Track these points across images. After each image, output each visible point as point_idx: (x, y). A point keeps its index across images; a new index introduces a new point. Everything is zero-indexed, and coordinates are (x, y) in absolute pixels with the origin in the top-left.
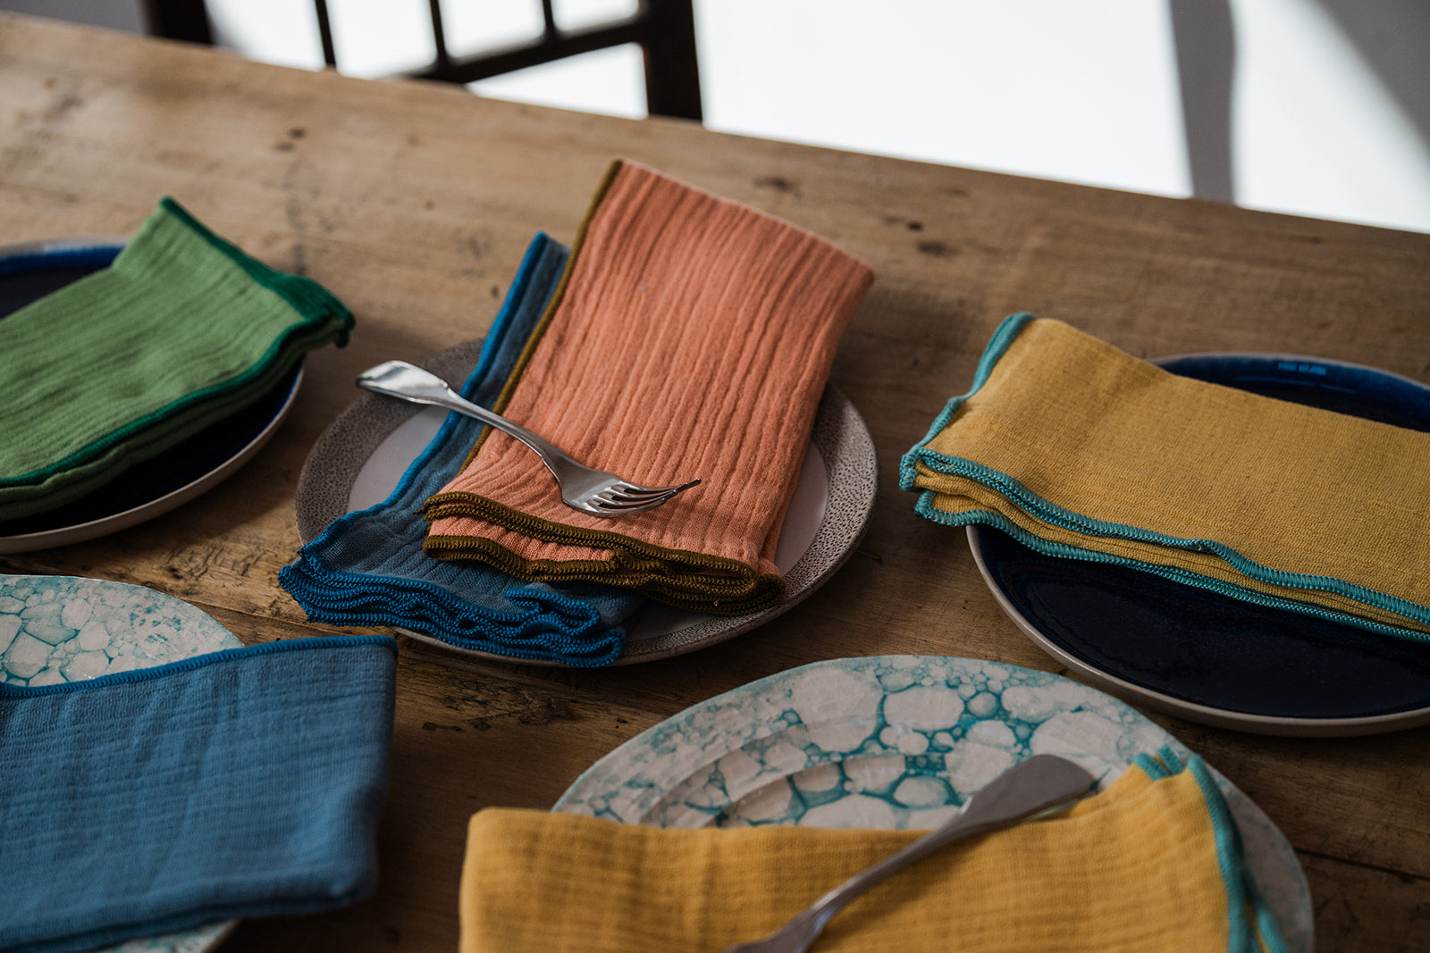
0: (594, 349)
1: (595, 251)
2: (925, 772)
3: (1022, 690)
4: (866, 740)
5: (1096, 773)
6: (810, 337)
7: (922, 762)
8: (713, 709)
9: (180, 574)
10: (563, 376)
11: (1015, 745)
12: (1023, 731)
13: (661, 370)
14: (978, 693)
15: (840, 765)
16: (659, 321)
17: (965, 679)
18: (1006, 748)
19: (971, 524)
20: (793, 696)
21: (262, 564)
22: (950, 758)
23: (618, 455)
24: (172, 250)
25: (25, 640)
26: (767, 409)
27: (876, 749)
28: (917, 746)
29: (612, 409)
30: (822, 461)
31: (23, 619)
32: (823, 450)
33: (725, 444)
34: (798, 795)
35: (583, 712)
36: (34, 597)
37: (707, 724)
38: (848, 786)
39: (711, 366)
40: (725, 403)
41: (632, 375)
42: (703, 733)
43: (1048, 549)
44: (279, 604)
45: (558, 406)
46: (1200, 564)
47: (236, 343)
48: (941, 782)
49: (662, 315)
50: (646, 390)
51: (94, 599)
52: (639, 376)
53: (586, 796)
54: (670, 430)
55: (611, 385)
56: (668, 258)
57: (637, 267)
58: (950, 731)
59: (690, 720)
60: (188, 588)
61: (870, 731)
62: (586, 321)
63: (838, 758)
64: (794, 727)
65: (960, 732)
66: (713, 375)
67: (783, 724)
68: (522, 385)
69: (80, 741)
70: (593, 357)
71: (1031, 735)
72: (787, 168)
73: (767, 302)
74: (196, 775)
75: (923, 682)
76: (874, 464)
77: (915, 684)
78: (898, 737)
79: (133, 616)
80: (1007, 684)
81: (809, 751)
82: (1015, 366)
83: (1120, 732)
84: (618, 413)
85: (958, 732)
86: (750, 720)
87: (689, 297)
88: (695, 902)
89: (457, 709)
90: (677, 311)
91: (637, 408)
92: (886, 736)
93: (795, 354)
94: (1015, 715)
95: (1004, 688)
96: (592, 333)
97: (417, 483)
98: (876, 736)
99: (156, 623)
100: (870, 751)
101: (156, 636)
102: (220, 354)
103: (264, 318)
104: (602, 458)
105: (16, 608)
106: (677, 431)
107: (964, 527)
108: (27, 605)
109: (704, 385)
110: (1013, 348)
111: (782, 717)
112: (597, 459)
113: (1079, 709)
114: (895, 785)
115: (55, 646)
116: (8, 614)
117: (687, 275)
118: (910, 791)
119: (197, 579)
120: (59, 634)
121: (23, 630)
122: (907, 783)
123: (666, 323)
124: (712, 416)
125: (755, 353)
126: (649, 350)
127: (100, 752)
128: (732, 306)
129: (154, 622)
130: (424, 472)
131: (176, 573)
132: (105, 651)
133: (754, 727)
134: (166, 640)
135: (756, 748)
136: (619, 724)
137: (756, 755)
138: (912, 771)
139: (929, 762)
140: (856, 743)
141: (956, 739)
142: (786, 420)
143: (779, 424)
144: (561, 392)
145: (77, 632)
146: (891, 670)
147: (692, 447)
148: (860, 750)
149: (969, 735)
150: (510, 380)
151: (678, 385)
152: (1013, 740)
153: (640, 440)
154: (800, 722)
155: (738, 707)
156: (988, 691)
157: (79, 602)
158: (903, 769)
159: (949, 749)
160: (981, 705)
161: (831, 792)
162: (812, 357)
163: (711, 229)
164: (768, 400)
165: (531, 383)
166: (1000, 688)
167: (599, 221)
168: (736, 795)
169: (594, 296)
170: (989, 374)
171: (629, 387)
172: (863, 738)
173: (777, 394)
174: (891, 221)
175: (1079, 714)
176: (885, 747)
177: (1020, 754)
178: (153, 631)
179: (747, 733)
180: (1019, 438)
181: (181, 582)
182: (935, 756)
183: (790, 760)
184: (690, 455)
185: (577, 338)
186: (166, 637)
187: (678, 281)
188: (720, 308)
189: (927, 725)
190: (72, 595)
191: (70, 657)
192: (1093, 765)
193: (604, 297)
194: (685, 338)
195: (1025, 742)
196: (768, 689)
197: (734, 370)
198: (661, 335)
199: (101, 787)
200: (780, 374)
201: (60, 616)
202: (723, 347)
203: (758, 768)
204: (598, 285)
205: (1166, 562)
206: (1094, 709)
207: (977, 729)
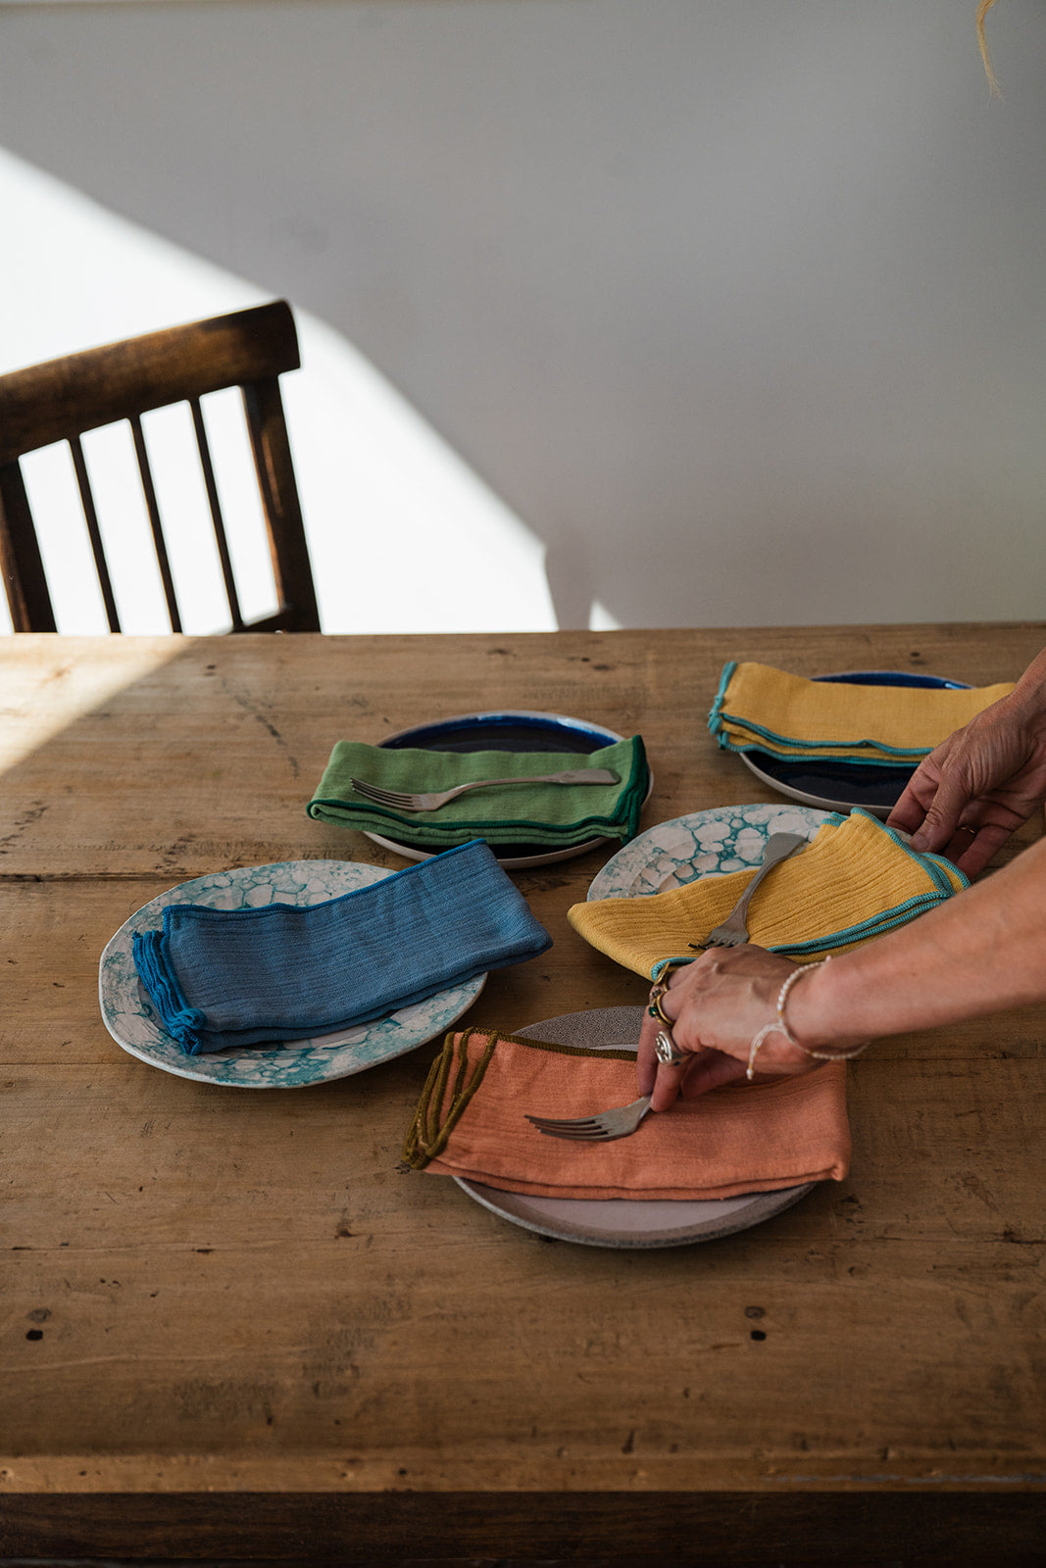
2: (729, 857)
3: (752, 813)
4: (695, 851)
5: (804, 835)
7: (725, 854)
11: (761, 835)
12: (761, 829)
14: (733, 820)
15: (690, 864)
17: (723, 816)
18: (759, 837)
20: (654, 842)
22: (737, 849)
27: (701, 854)
28: (719, 847)
34: (681, 880)
37: (625, 862)
38: (699, 872)
42: (626, 865)
43: (788, 759)
46: (865, 753)
48: (737, 858)
51: (306, 869)
58: (729, 838)
59: (616, 861)
61: (695, 847)
63: (688, 862)
64: (662, 854)
65: (735, 834)
67: (657, 854)
71: (766, 829)
72: (501, 645)
75: (706, 822)
77: (701, 825)
78: (709, 847)
81: (674, 862)
83: (804, 817)
85: (733, 837)
86: (641, 856)
92: (702, 847)
94: (754, 824)
98: (699, 849)
100: (699, 855)
105: (266, 880)
111: (654, 851)
113: (780, 814)
114: (719, 865)
118: (725, 866)
120: (297, 888)
121: (275, 889)
122: (722, 864)
132: (325, 891)
133: (645, 857)
135: (652, 865)
137: (654, 868)
138: (723, 858)
139: (728, 853)
140: (692, 854)
141: (734, 840)
145: (305, 886)
146: (687, 822)
148: (695, 856)
149: (739, 837)
152: (759, 834)
154: (663, 851)
156: (737, 818)
157: (299, 872)
158: (719, 858)
159: (734, 845)
161: (693, 875)
168: (657, 885)
174: (572, 659)
175: (782, 816)
176: (705, 852)
177: (765, 837)
179: (644, 861)
182: (729, 849)
183: (669, 867)
189: (720, 839)
190: (293, 870)
191: (307, 896)
192: (801, 832)
195: (765, 832)
196: (640, 842)
201: (292, 880)
203: (658, 874)
205: (848, 754)
206: (788, 812)
207: (741, 834)
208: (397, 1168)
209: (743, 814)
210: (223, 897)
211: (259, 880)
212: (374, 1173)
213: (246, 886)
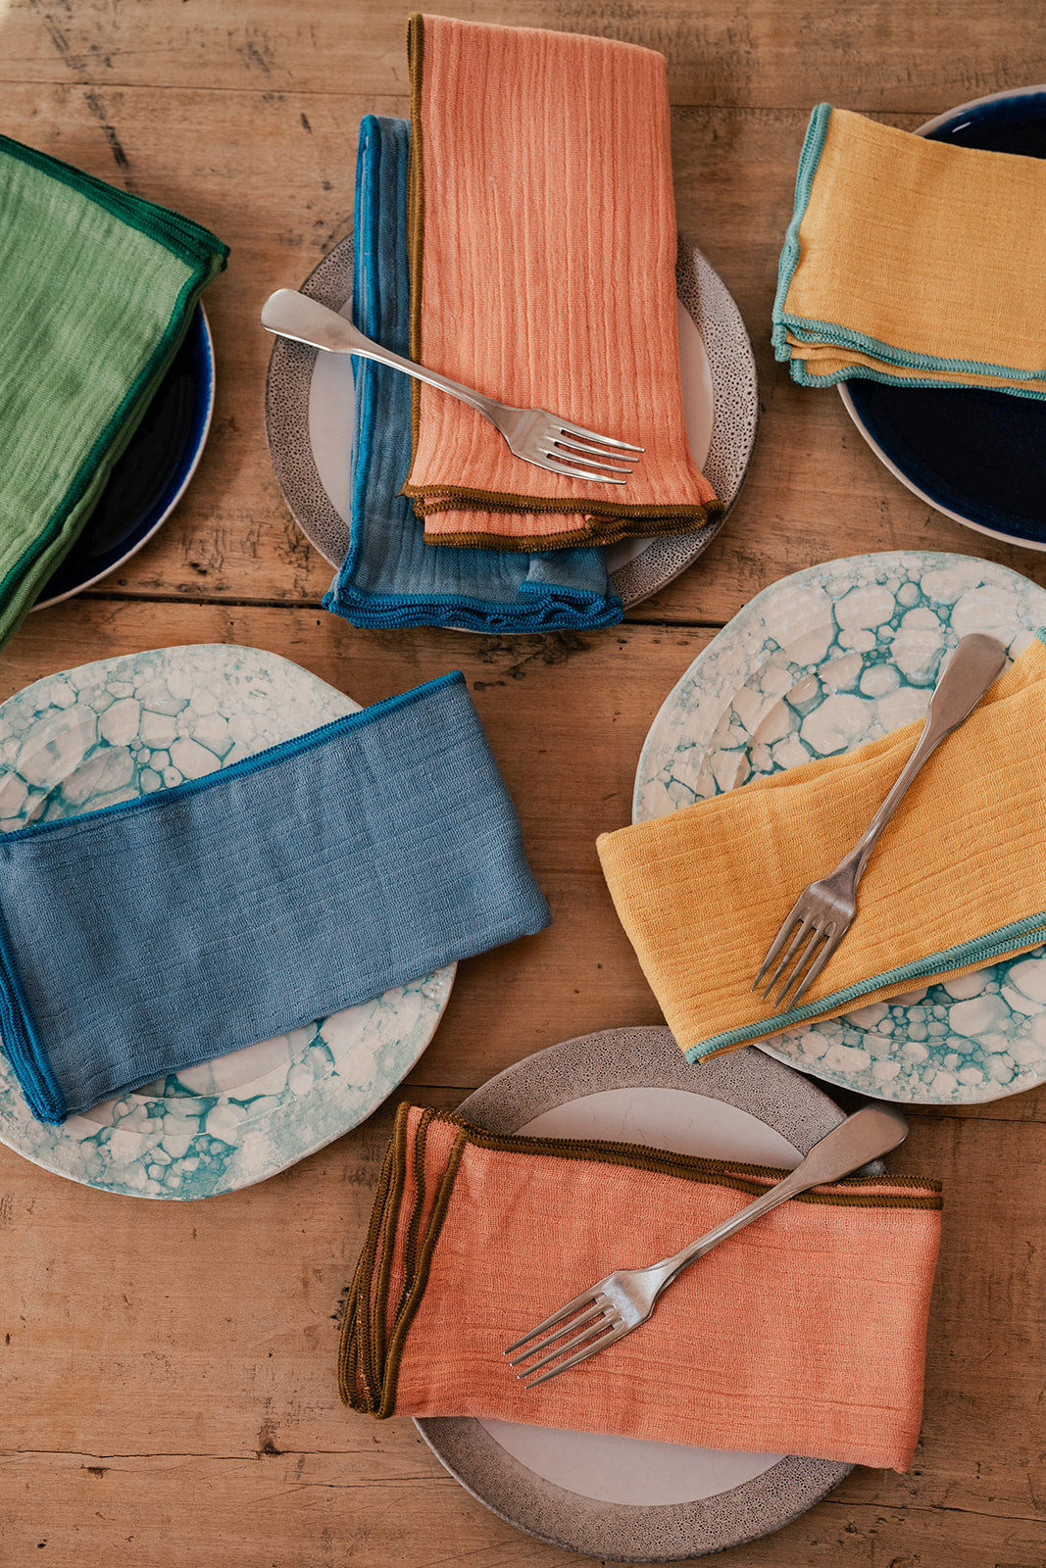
0: (473, 263)
1: (436, 144)
2: (878, 661)
3: (935, 574)
4: (829, 647)
5: (1006, 642)
6: (653, 197)
7: (875, 654)
8: (713, 657)
9: (203, 568)
10: (456, 299)
11: (940, 625)
12: (943, 613)
13: (540, 275)
14: (902, 585)
15: (816, 674)
16: (519, 216)
17: (891, 575)
18: (934, 629)
19: (841, 382)
20: (767, 624)
21: (264, 539)
22: (894, 647)
23: (538, 386)
24: (14, 189)
25: (148, 717)
26: (641, 296)
27: (838, 653)
28: (868, 643)
29: (512, 331)
30: (690, 317)
31: (139, 700)
32: (687, 305)
33: (621, 348)
34: (793, 708)
35: (588, 640)
36: (137, 678)
38: (825, 689)
39: (582, 260)
40: (606, 300)
41: (517, 288)
42: (714, 682)
44: (301, 583)
45: (465, 337)
47: (135, 301)
48: (892, 667)
49: (520, 207)
50: (535, 305)
51: (187, 668)
52: (523, 286)
53: (654, 773)
54: (571, 346)
55: (502, 303)
56: (501, 132)
57: (479, 154)
58: (889, 622)
60: (217, 583)
61: (830, 639)
62: (454, 228)
63: (813, 670)
64: (775, 653)
65: (897, 620)
66: (586, 268)
67: (767, 653)
68: (426, 320)
69: (260, 825)
70: (475, 270)
71: (950, 615)
73: (607, 169)
74: (369, 841)
75: (859, 584)
76: (743, 328)
77: (853, 588)
78: (852, 638)
79: (227, 676)
80: (922, 572)
81: (792, 670)
82: (831, 182)
83: (1015, 599)
84: (521, 336)
85: (895, 623)
86: (743, 657)
87: (536, 180)
88: (773, 861)
89: (492, 662)
90: (531, 200)
91: (535, 327)
92: (843, 640)
93: (647, 226)
94: (934, 599)
95: (921, 576)
96: (464, 241)
97: (375, 448)
98: (836, 642)
99: (249, 679)
100: (835, 656)
101: (255, 692)
102: (126, 318)
103: (148, 270)
104: (525, 390)
105: (128, 691)
106: (578, 346)
107: (836, 385)
108: (137, 686)
109: (582, 283)
110: (824, 159)
111: (765, 648)
112: (521, 394)
113: (982, 585)
114: (858, 680)
115: (176, 716)
116: (125, 698)
117: (525, 151)
118: (871, 682)
119: (220, 572)
120: (176, 707)
121: (143, 709)
122: (867, 674)
123: (526, 216)
124: (600, 318)
125: (614, 234)
126: (522, 253)
127: (280, 829)
128: (579, 184)
129: (247, 678)
130: (377, 435)
131: (199, 568)
132: (220, 714)
133: (747, 662)
134: (265, 694)
135: (754, 681)
136: (621, 645)
137: (755, 687)
138: (868, 664)
139: (879, 653)
140: (823, 655)
141: (895, 629)
142: (660, 301)
143: (656, 307)
144: (461, 318)
145: (188, 701)
146: (831, 576)
147: (595, 361)
148: (827, 657)
149: (904, 623)
150: (413, 315)
151: (560, 289)
152: (938, 622)
153: (551, 364)
154: (779, 647)
155: (730, 648)
156: (910, 582)
157: (177, 674)
158: (861, 664)
159: (893, 639)
160: (908, 595)
161: (816, 697)
162: (662, 223)
163: (525, 79)
164: (640, 283)
165: (432, 315)
166: (919, 577)
167: (428, 108)
168: (753, 729)
169: (451, 197)
170: (809, 191)
171: (519, 301)
172: (827, 645)
173: (645, 277)
175: (982, 588)
176: (844, 650)
177: (945, 632)
178: (251, 687)
179: (743, 671)
180: (859, 278)
181: (208, 579)
182: (883, 648)
183: (780, 683)
184: (596, 368)
185: (453, 251)
186: (264, 691)
187: (520, 160)
188: (568, 190)
189: (872, 624)
190: (168, 669)
191: (192, 723)
192: (1002, 634)
193: (461, 195)
194: (548, 232)
195: (947, 623)
196: (747, 620)
197: (602, 257)
198: (526, 231)
199: (299, 864)
200: (641, 253)
201: (167, 690)
202: (585, 236)
203: (761, 698)
204: (451, 184)
206: (993, 583)
207: (910, 618)
208: (334, 1317)
209: (922, 571)
210: (66, 727)
211: (116, 688)
212: (306, 1324)
213: (100, 704)
